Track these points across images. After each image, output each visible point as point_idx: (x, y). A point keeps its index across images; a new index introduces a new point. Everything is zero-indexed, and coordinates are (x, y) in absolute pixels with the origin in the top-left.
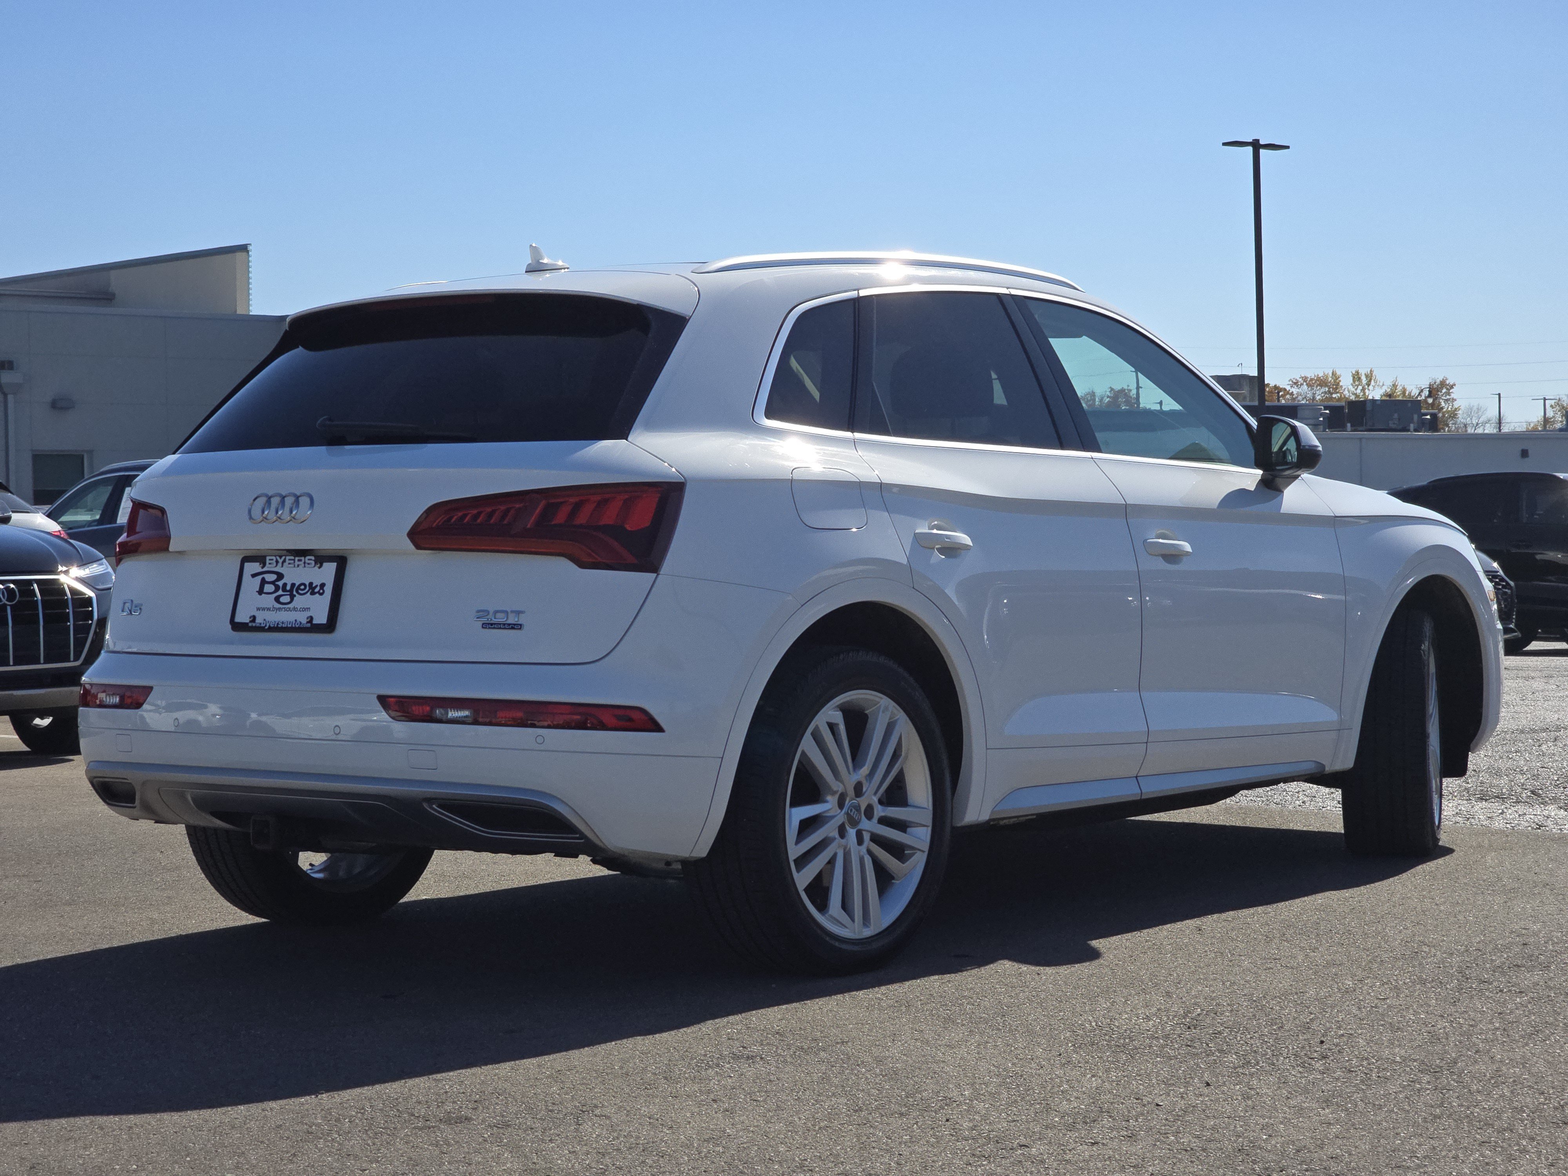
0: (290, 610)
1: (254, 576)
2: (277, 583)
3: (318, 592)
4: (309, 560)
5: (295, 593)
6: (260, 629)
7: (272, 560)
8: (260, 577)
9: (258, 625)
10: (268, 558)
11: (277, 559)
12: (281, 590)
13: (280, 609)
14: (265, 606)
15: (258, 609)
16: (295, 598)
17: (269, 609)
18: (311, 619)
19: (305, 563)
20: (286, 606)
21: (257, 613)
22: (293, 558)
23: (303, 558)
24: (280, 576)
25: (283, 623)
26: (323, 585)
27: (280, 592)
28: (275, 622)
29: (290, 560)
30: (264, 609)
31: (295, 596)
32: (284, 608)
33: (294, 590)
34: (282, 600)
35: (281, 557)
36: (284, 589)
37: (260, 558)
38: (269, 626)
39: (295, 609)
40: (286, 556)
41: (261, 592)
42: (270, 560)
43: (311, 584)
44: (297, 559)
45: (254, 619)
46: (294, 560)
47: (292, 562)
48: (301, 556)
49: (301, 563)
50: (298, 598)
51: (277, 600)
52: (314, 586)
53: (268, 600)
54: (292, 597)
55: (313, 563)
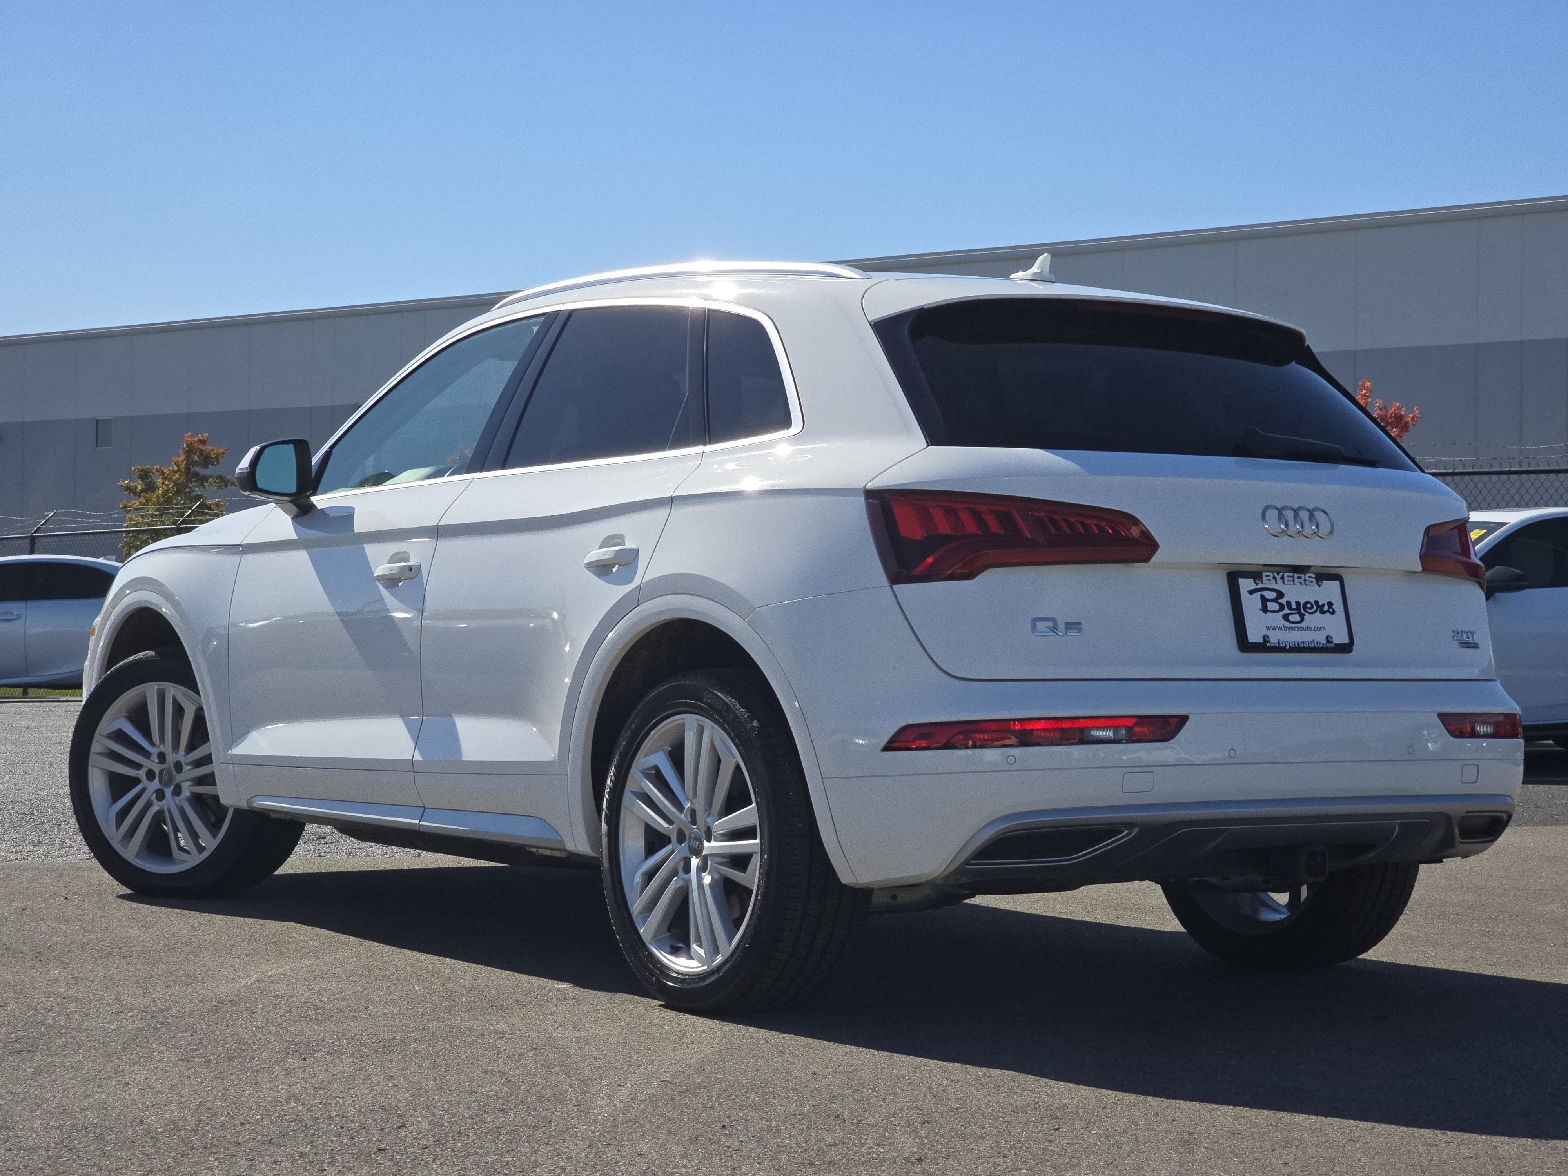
0: (1303, 629)
1: (1251, 592)
2: (1279, 601)
3: (1328, 611)
4: (1309, 577)
5: (1303, 611)
6: (1279, 649)
7: (1269, 576)
8: (1259, 593)
9: (1273, 645)
10: (1264, 574)
11: (1274, 576)
12: (1286, 608)
13: (1292, 629)
14: (1275, 625)
15: (1268, 628)
16: (1305, 617)
17: (1280, 629)
18: (1328, 639)
19: (1305, 580)
20: (1299, 625)
21: (1268, 633)
22: (1291, 574)
23: (1303, 576)
24: (1280, 595)
25: (1303, 643)
26: (1330, 604)
27: (1286, 611)
28: (1294, 642)
29: (1288, 577)
30: (1274, 629)
31: (1304, 615)
32: (1297, 627)
33: (1302, 609)
34: (1291, 618)
35: (1278, 573)
36: (1290, 608)
37: (1256, 576)
38: (1290, 646)
39: (1308, 628)
40: (1284, 573)
41: (1265, 610)
42: (1266, 576)
43: (1317, 602)
44: (1296, 575)
45: (1266, 638)
46: (1293, 577)
47: (1292, 579)
48: (1301, 573)
49: (1302, 580)
50: (1307, 617)
51: (1286, 617)
52: (1320, 604)
53: (1277, 619)
54: (1302, 617)
55: (1314, 580)
